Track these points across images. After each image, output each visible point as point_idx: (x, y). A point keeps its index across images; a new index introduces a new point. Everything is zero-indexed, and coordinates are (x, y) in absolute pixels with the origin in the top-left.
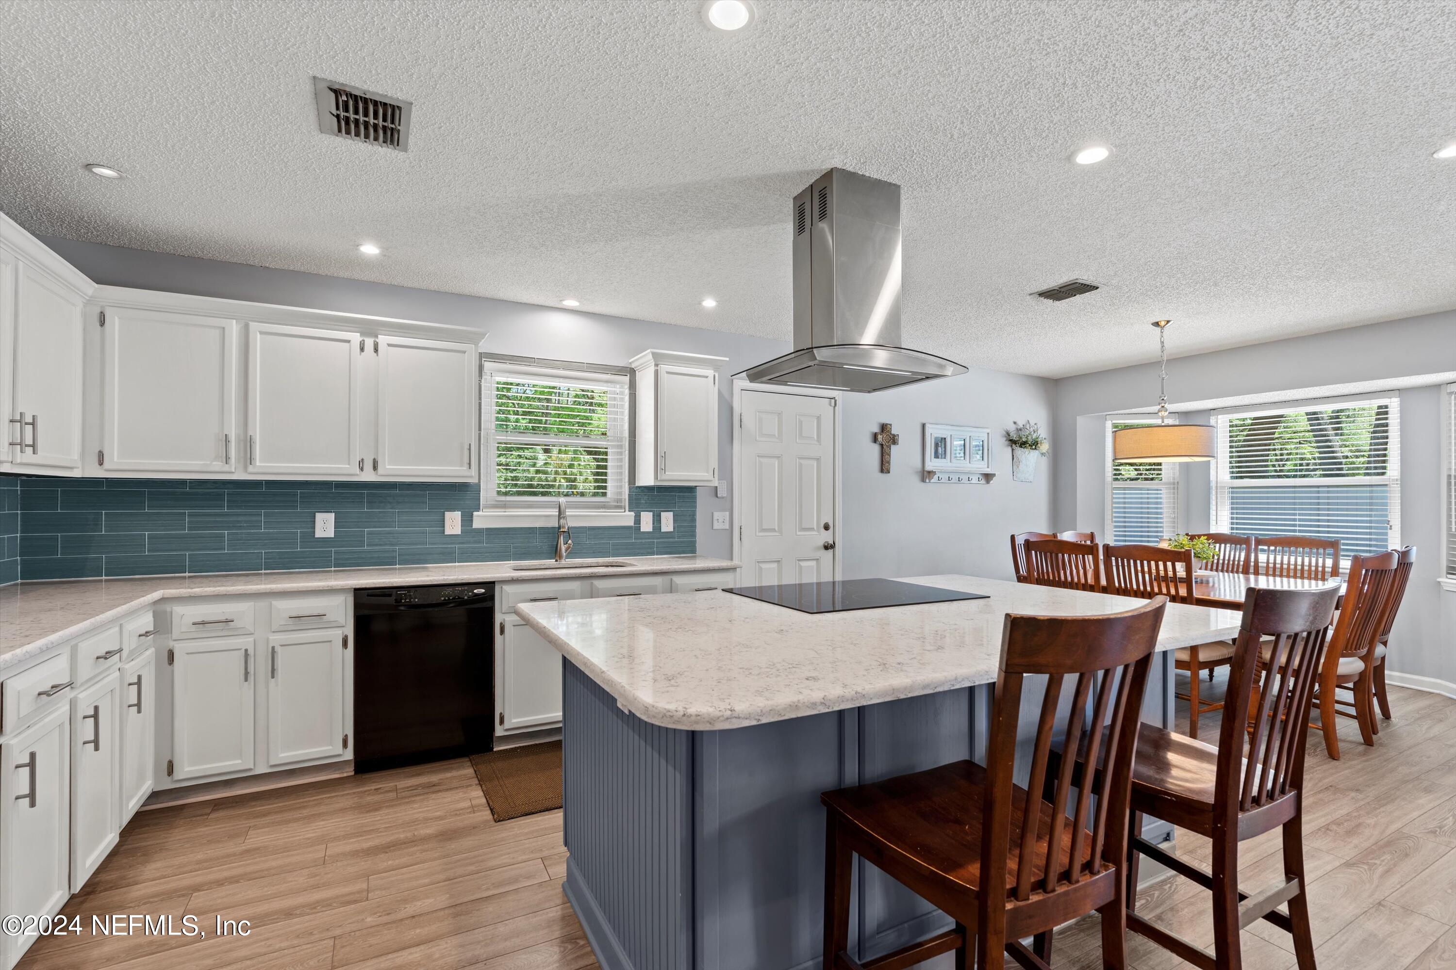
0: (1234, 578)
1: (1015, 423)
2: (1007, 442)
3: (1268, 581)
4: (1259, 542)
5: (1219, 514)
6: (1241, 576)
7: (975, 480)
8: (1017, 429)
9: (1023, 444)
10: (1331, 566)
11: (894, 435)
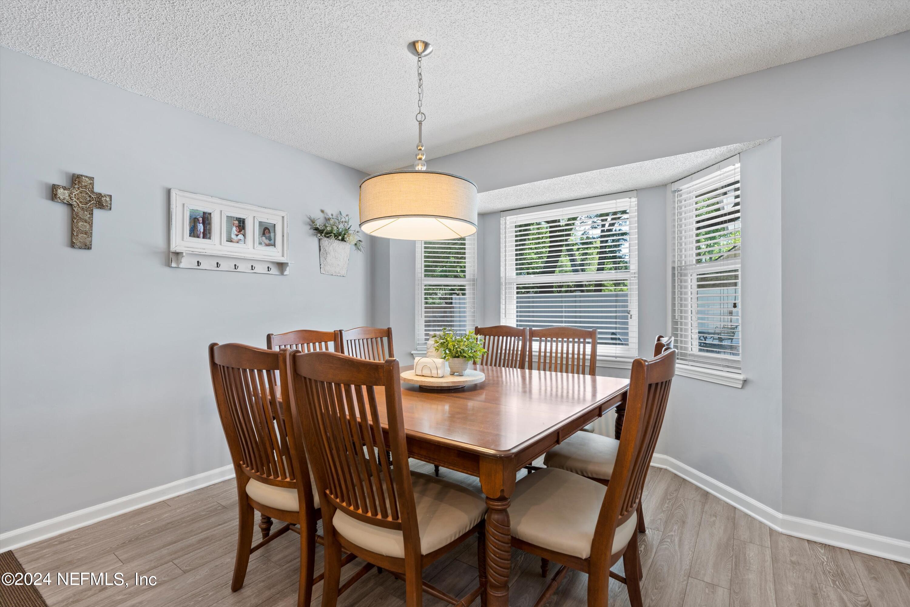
0: (509, 371)
1: (322, 211)
2: (312, 231)
3: (540, 373)
4: (533, 334)
5: (507, 307)
6: (519, 370)
7: (261, 268)
8: (325, 218)
9: (328, 234)
10: (590, 353)
11: (100, 195)
